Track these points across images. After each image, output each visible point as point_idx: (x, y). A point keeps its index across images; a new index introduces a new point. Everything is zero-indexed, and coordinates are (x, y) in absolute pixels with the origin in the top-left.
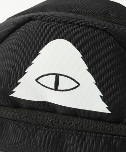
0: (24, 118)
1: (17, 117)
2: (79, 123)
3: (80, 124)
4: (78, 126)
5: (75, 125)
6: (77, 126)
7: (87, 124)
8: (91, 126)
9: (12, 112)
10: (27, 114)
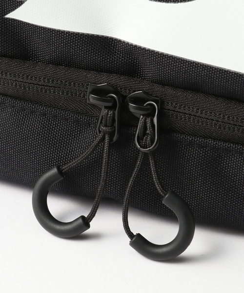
0: (46, 92)
1: (25, 88)
2: (201, 113)
3: (203, 115)
4: (202, 122)
5: (194, 119)
6: (198, 122)
7: (224, 116)
8: (237, 121)
9: (6, 73)
10: (53, 81)
